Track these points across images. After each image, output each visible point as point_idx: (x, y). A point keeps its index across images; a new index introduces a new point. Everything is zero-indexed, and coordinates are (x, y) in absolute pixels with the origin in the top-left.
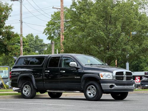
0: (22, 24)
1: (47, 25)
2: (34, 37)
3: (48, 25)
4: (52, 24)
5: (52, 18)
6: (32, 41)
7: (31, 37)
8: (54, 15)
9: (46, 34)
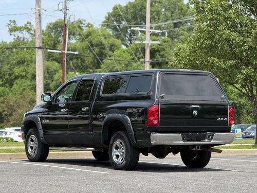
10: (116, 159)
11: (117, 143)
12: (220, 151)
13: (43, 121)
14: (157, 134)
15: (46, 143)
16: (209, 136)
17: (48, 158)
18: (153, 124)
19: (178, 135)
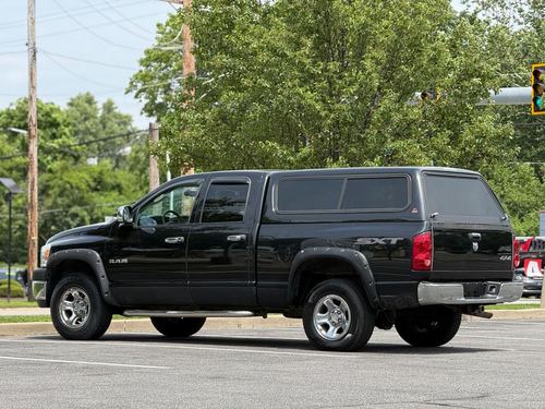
0: (34, 56)
1: (142, 62)
2: (99, 106)
3: (145, 63)
4: (159, 59)
5: (160, 35)
6: (92, 121)
7: (86, 105)
8: (167, 24)
9: (136, 97)
10: (324, 332)
11: (327, 300)
12: (489, 316)
13: (112, 261)
14: (432, 284)
15: (115, 303)
16: (492, 288)
17: (109, 332)
18: (424, 266)
19: (459, 287)
